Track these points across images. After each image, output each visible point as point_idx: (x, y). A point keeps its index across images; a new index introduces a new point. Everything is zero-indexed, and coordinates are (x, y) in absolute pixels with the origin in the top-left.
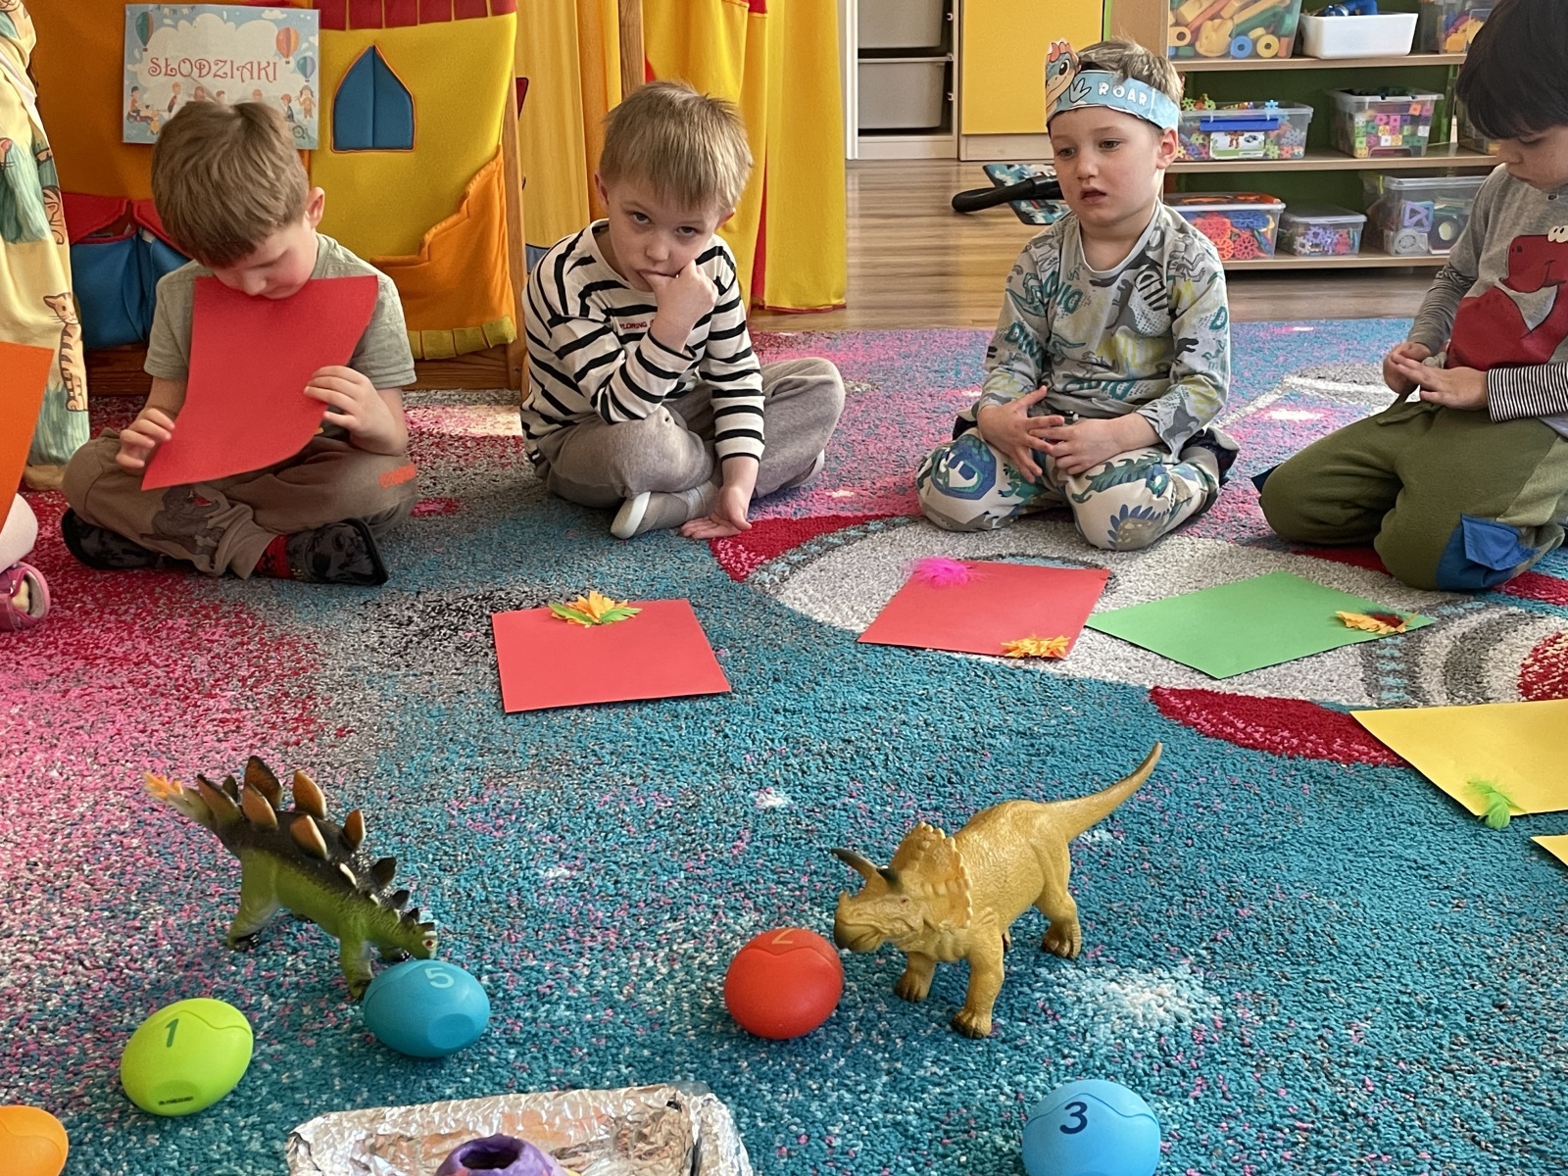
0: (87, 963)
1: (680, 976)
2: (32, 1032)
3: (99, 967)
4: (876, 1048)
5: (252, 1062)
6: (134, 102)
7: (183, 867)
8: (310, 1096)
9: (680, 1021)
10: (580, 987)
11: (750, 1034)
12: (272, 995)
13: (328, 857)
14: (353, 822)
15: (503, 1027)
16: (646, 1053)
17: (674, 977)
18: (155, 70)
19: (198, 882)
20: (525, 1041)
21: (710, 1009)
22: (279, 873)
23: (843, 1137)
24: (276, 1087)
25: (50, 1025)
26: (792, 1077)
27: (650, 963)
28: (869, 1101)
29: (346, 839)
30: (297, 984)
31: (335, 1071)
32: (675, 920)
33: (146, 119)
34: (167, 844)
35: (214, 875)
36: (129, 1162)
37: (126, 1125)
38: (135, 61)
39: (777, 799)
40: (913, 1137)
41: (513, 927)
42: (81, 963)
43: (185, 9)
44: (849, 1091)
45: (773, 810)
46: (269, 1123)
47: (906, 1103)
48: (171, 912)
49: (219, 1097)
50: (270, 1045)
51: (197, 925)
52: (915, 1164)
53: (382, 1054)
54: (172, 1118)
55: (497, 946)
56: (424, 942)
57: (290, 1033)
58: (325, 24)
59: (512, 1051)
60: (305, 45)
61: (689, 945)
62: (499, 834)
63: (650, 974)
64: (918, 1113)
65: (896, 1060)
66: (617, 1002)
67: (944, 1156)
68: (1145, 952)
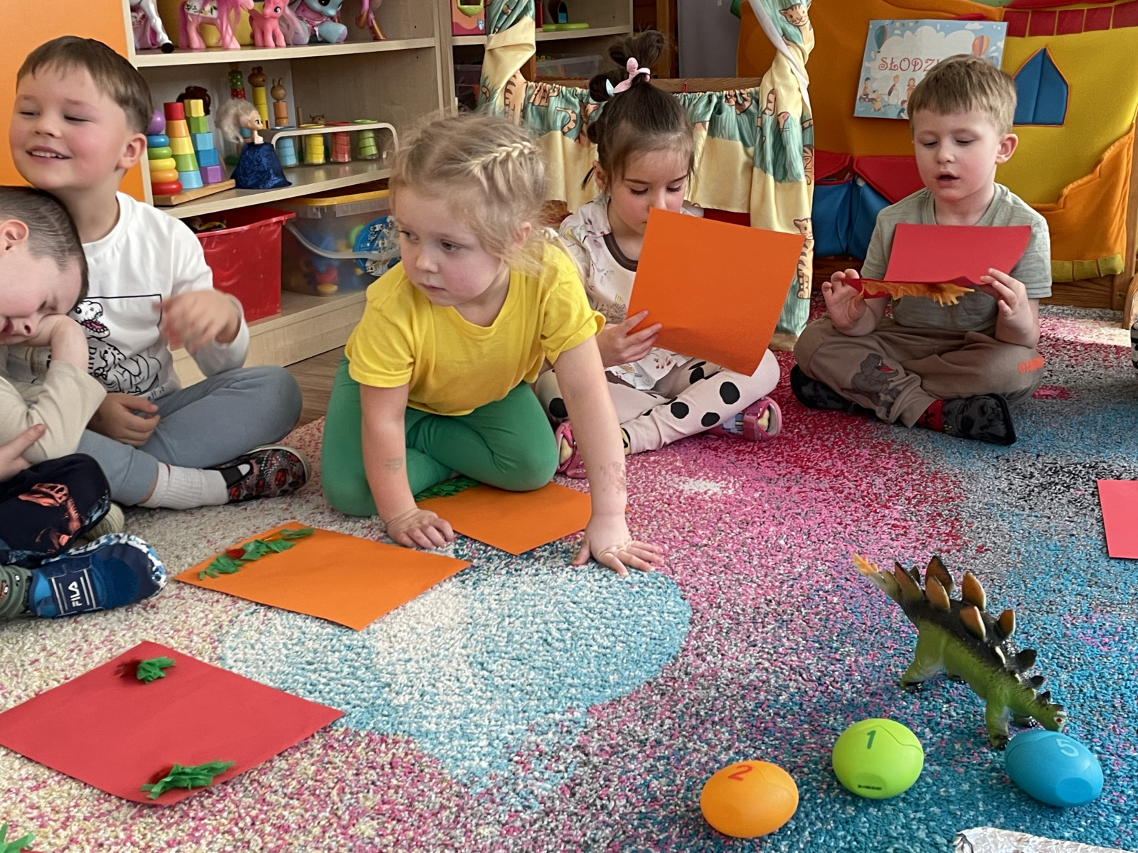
0: (804, 676)
2: (770, 715)
3: (813, 681)
5: (921, 775)
6: (866, 88)
7: (869, 624)
8: (961, 810)
12: (932, 730)
13: (985, 639)
14: (1007, 617)
15: (1110, 797)
18: (883, 67)
19: (878, 637)
20: (1129, 812)
22: (947, 644)
24: (937, 797)
25: (782, 713)
29: (1001, 629)
30: (950, 726)
31: (979, 796)
33: (872, 100)
34: (857, 605)
35: (889, 634)
36: (834, 821)
37: (832, 795)
38: (870, 60)
41: (1117, 722)
42: (801, 675)
43: (911, 23)
46: (931, 820)
48: (860, 654)
49: (896, 794)
50: (931, 765)
51: (879, 667)
53: (1015, 793)
54: (864, 799)
55: (1105, 734)
56: (1055, 719)
57: (945, 760)
58: (1010, 33)
59: (1118, 817)
60: (994, 48)
62: (1105, 649)
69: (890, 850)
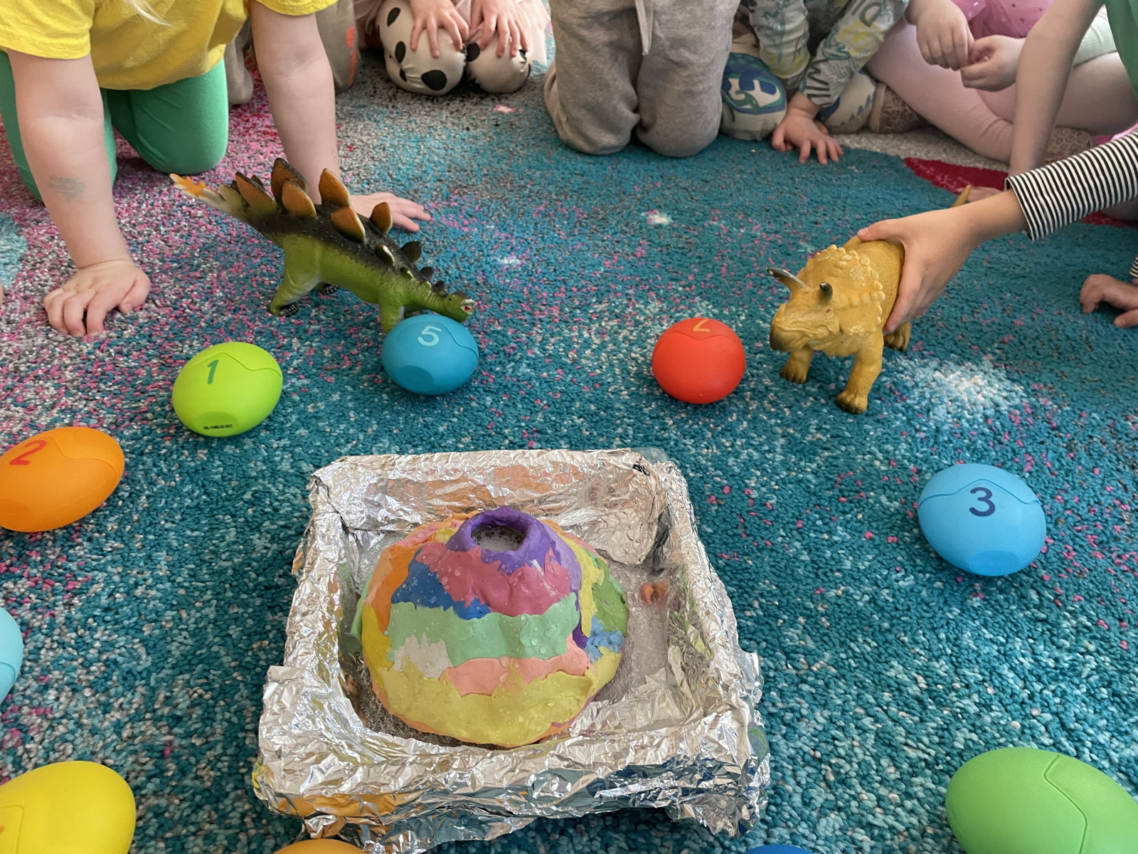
0: (157, 302)
1: (610, 347)
2: (110, 355)
3: (167, 306)
4: (770, 415)
5: (284, 392)
7: (234, 234)
8: (331, 425)
9: (615, 382)
10: (536, 351)
11: (670, 397)
12: (300, 338)
13: (367, 240)
15: (480, 378)
16: (593, 407)
17: (605, 347)
19: (244, 246)
21: (638, 375)
22: (323, 255)
23: (758, 489)
24: (303, 416)
25: (125, 350)
26: (709, 435)
27: (586, 335)
28: (773, 460)
30: (319, 331)
31: (350, 405)
32: (600, 303)
35: (256, 242)
37: (181, 440)
39: (660, 219)
40: (814, 494)
41: (481, 299)
42: (154, 302)
44: (756, 449)
45: (660, 226)
46: (298, 446)
47: (803, 463)
48: (224, 268)
49: (257, 423)
50: (299, 379)
51: (243, 279)
52: (822, 518)
53: (387, 393)
54: (219, 439)
56: (463, 308)
57: (314, 371)
59: (488, 398)
61: (614, 322)
62: (466, 230)
63: (587, 344)
64: (815, 473)
65: (788, 426)
66: (565, 364)
67: (844, 513)
68: (954, 348)
69: (248, 496)
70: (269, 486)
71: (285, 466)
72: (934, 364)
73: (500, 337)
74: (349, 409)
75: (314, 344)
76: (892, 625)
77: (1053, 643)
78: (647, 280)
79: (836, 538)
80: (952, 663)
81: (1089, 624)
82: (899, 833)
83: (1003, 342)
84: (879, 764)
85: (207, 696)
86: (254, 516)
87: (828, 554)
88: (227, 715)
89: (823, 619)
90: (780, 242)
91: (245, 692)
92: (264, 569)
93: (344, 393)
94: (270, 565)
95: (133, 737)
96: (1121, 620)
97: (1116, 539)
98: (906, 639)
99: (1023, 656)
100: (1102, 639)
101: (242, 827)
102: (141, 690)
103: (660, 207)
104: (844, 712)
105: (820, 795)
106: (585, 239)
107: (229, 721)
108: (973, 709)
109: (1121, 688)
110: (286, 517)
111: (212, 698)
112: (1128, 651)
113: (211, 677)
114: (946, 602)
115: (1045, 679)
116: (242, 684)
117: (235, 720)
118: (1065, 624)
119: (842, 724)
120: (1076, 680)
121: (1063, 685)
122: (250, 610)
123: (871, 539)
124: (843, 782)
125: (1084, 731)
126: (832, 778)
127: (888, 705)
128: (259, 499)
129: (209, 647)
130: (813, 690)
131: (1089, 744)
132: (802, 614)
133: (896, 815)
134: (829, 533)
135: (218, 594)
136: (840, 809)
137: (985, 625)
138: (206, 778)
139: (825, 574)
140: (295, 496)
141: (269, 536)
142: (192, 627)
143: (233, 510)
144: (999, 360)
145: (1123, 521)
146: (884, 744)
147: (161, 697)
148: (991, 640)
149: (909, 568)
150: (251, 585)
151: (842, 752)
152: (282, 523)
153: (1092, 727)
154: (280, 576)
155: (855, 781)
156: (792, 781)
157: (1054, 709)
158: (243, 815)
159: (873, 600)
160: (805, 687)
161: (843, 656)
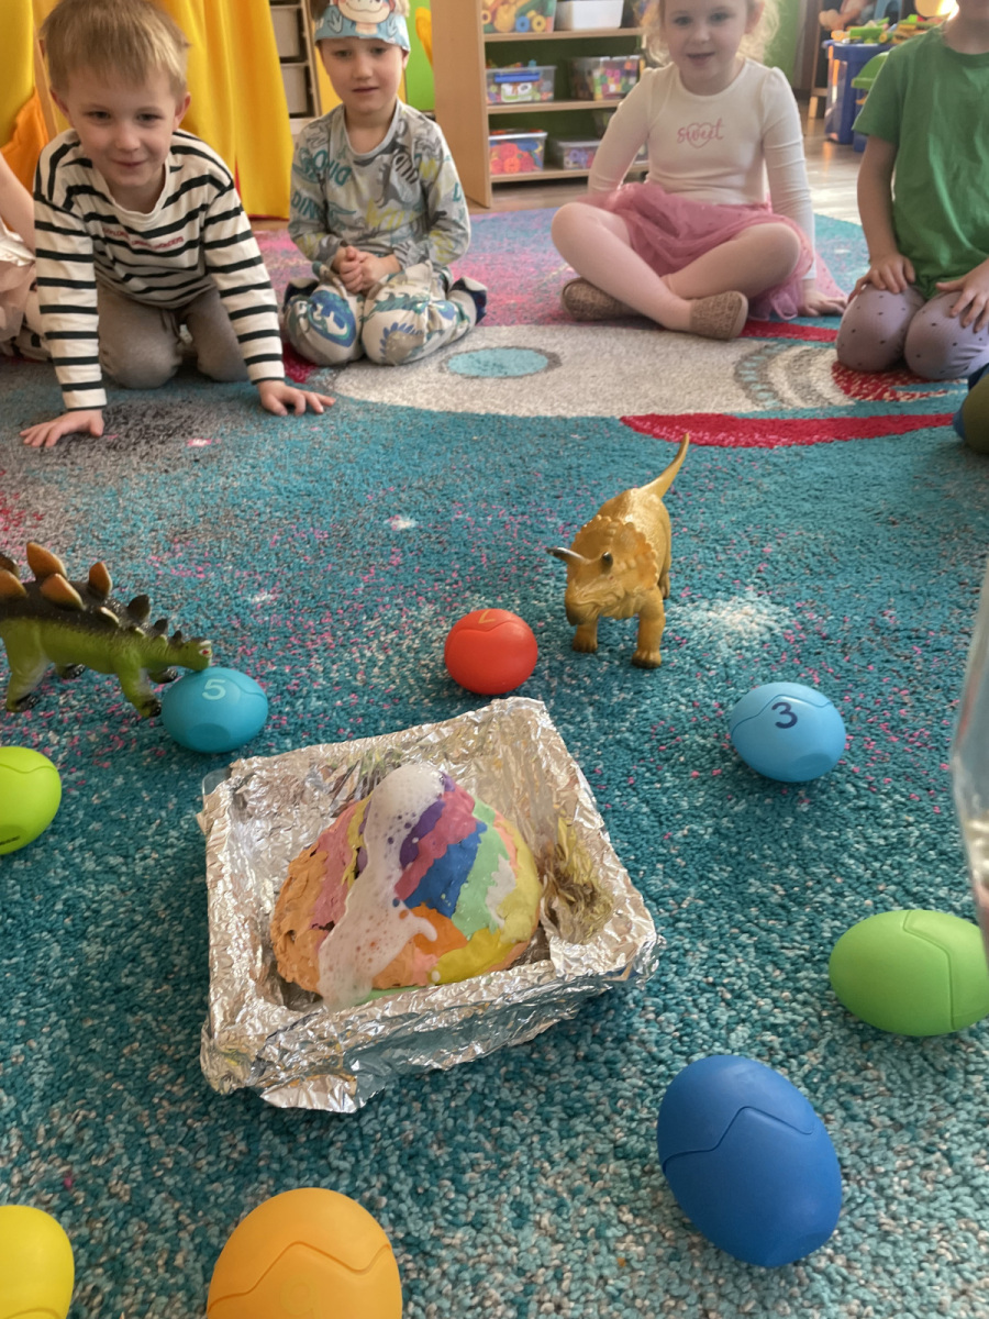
1: (396, 660)
4: (573, 688)
5: (63, 791)
9: (413, 693)
10: (321, 680)
11: (473, 694)
12: (57, 731)
13: (84, 607)
14: (97, 573)
15: (271, 723)
16: (399, 723)
17: (392, 661)
20: (295, 731)
21: (432, 681)
24: (90, 809)
27: (368, 654)
28: (589, 727)
30: (76, 718)
31: (139, 785)
32: (372, 619)
39: (404, 523)
40: (635, 750)
41: (244, 644)
44: (569, 723)
45: (407, 531)
46: (96, 841)
47: (616, 724)
49: (41, 831)
52: (649, 770)
53: (176, 763)
55: (238, 661)
56: (201, 653)
57: (85, 760)
61: (392, 636)
62: (202, 576)
63: (373, 662)
64: (630, 730)
65: (592, 694)
66: (357, 687)
67: (667, 760)
68: (718, 586)
69: (59, 907)
70: (80, 889)
71: (90, 865)
72: (705, 604)
73: (279, 677)
74: (140, 790)
75: (75, 733)
76: (740, 848)
77: (879, 824)
78: (412, 586)
79: (668, 785)
80: (800, 866)
81: (903, 800)
82: (800, 1024)
83: (759, 571)
84: (765, 972)
85: (93, 1114)
86: (74, 925)
87: (665, 800)
88: (121, 1127)
89: (679, 860)
90: (529, 523)
91: (132, 1099)
92: (106, 974)
93: (127, 774)
94: (111, 969)
95: (25, 1180)
96: (928, 790)
97: (904, 721)
98: (755, 856)
99: (858, 843)
100: (918, 809)
101: (180, 1226)
102: (14, 1131)
103: (400, 512)
104: (722, 936)
105: (723, 1015)
106: (334, 559)
107: (124, 1132)
108: (829, 900)
109: (945, 847)
110: (110, 915)
111: (98, 1115)
112: (941, 814)
113: (89, 1096)
114: (779, 815)
115: (880, 857)
116: (126, 1093)
117: (131, 1129)
118: (884, 806)
119: (723, 947)
120: (906, 850)
121: (897, 858)
122: (107, 1018)
123: (697, 777)
124: (739, 996)
125: (926, 891)
126: (728, 996)
127: (757, 918)
128: (74, 906)
129: (74, 1068)
130: (689, 925)
131: (932, 901)
132: (658, 861)
133: (793, 1011)
134: (659, 781)
135: (64, 1013)
136: (743, 1021)
137: (818, 825)
138: (122, 1193)
139: (667, 819)
140: (112, 892)
141: (99, 940)
142: (47, 1053)
143: (48, 925)
144: (760, 588)
145: (905, 704)
146: (764, 953)
147: (42, 1131)
148: (827, 837)
149: (739, 794)
150: (98, 994)
151: (730, 971)
152: (110, 922)
153: (931, 886)
154: (127, 976)
155: (749, 993)
156: (695, 1010)
157: (895, 880)
158: (177, 1214)
159: (717, 831)
160: (681, 925)
161: (706, 887)
